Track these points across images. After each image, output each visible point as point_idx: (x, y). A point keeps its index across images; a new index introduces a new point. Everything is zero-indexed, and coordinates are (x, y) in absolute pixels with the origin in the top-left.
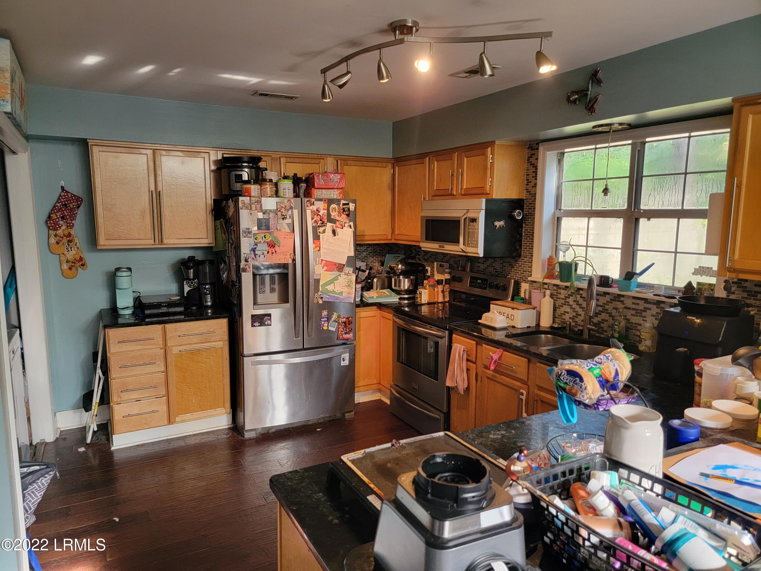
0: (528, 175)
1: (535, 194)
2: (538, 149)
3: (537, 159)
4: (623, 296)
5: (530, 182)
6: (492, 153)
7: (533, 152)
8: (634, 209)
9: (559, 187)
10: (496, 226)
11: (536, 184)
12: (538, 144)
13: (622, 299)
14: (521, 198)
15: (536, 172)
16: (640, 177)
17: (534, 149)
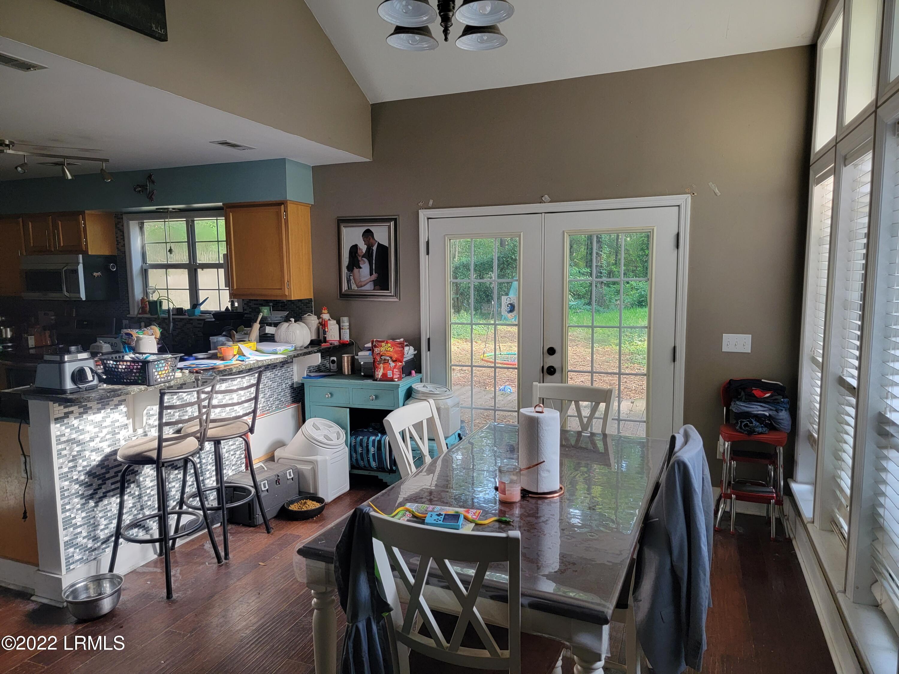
0: (117, 237)
1: (125, 252)
2: (122, 218)
3: (123, 226)
4: (192, 319)
5: (120, 243)
6: (84, 219)
7: (119, 220)
8: (193, 263)
9: (143, 247)
10: (95, 276)
11: (124, 244)
12: (122, 215)
13: (191, 322)
14: (114, 254)
15: (123, 236)
16: (194, 242)
17: (119, 218)
